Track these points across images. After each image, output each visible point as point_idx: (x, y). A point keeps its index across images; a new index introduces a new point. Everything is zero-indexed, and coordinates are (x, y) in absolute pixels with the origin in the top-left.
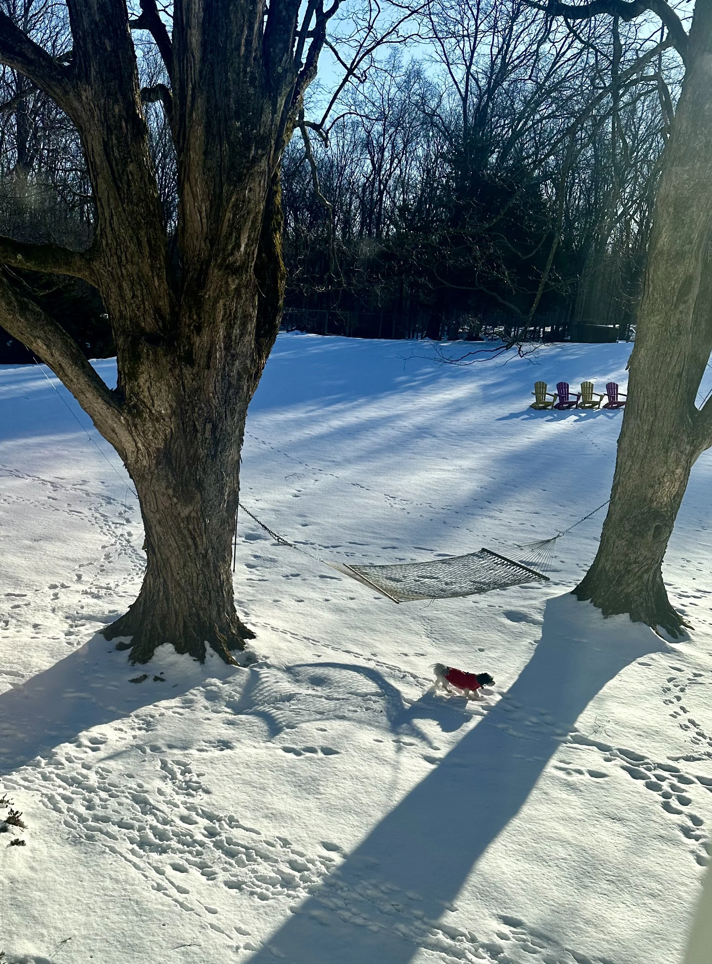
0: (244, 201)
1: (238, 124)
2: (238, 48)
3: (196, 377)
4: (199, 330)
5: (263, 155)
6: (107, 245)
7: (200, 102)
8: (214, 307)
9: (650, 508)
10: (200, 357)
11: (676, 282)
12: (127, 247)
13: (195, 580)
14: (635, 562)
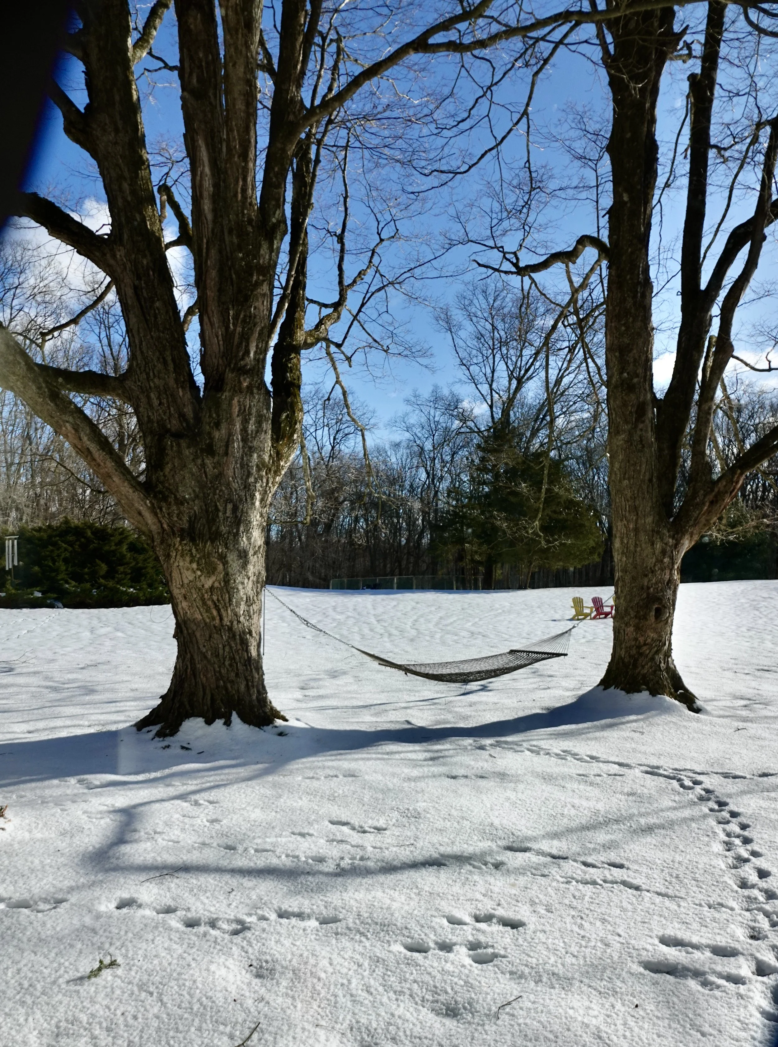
0: (250, 317)
1: (241, 255)
2: (236, 195)
3: (218, 465)
4: (217, 425)
5: (264, 281)
6: (137, 365)
7: (213, 252)
8: (230, 405)
9: (648, 594)
10: (219, 447)
11: (632, 406)
12: (155, 366)
13: (221, 652)
14: (645, 644)
